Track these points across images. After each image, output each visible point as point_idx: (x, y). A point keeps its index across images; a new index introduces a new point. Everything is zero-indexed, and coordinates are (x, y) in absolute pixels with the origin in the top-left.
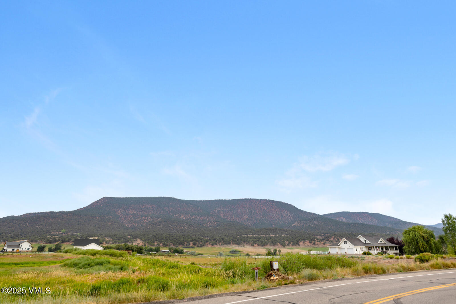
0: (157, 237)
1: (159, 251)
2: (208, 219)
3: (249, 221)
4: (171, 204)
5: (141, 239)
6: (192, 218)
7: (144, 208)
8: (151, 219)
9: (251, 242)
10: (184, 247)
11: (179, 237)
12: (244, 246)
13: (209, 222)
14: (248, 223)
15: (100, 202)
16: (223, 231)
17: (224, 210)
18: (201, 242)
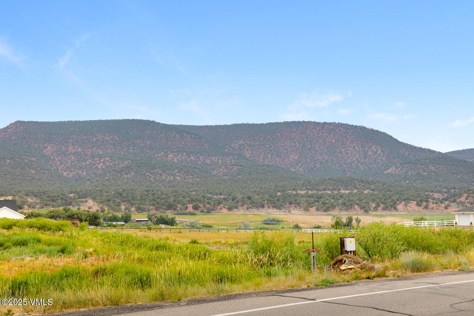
0: (124, 195)
1: (130, 220)
2: (220, 162)
3: (300, 165)
4: (147, 132)
5: (94, 199)
6: (191, 160)
7: (97, 140)
8: (111, 162)
9: (304, 203)
10: (176, 212)
11: (166, 195)
12: (289, 212)
13: (223, 167)
14: (298, 167)
15: (9, 130)
16: (249, 183)
17: (252, 144)
18: (209, 204)
